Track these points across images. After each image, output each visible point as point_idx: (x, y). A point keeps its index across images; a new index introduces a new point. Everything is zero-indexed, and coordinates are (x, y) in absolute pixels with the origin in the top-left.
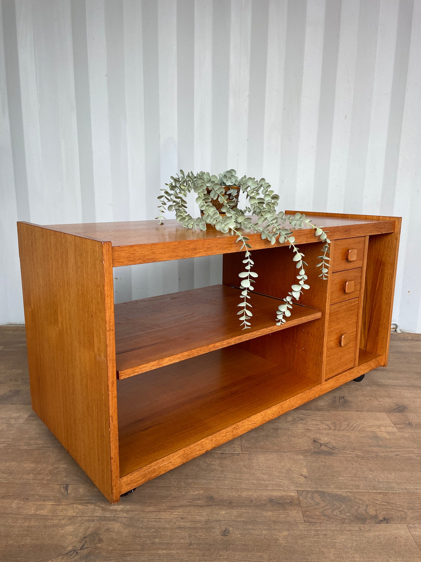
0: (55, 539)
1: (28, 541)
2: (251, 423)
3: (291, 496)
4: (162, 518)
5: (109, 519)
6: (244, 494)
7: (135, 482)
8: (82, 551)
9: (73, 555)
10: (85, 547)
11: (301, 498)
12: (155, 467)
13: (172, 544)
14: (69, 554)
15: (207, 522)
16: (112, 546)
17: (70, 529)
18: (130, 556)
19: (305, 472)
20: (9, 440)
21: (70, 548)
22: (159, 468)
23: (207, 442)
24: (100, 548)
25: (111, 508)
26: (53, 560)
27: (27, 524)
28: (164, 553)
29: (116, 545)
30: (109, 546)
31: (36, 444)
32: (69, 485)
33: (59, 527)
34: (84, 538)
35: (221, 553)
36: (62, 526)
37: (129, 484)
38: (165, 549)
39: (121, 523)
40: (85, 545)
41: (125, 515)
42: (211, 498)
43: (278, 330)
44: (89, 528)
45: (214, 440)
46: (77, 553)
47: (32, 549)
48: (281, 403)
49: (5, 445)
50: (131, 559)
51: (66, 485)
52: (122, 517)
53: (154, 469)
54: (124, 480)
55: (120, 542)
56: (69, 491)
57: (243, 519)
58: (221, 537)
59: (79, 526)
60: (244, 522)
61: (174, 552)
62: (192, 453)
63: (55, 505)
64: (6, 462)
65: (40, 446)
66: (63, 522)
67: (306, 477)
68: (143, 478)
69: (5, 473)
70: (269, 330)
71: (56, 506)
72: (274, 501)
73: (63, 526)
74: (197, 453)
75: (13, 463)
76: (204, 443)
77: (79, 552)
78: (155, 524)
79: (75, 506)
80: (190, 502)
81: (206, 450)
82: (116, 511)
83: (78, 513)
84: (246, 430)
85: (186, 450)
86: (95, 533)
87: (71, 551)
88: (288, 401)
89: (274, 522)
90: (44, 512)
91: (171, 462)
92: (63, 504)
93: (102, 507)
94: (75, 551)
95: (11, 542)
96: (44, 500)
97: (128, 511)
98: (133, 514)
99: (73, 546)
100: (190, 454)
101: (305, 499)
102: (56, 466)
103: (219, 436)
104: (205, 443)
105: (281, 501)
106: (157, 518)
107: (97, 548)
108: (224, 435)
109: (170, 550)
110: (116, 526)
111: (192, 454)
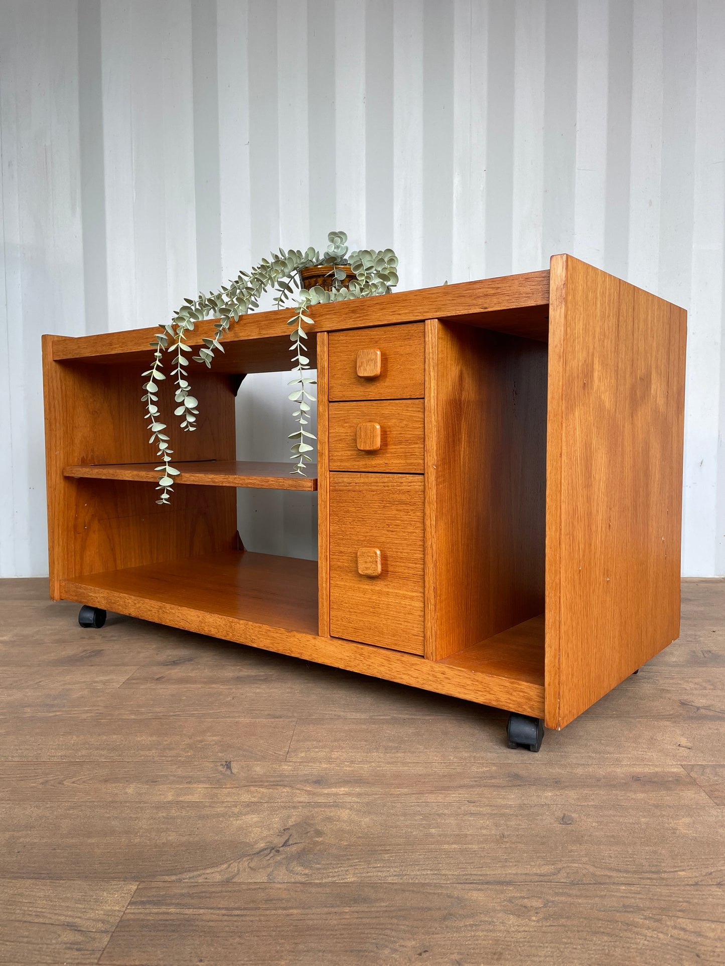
0: (227, 833)
1: (172, 837)
3: (673, 773)
4: (429, 801)
5: (326, 805)
6: (580, 771)
8: (288, 849)
9: (271, 855)
10: (290, 842)
11: (692, 774)
13: (466, 836)
14: (261, 853)
15: (521, 807)
16: (347, 840)
17: (254, 818)
18: (388, 853)
19: (684, 741)
20: (100, 708)
21: (262, 845)
24: (322, 843)
25: (326, 792)
26: (232, 863)
27: (164, 815)
28: (455, 848)
29: (353, 839)
30: (341, 840)
31: (152, 713)
32: (232, 763)
33: (230, 816)
34: (284, 830)
35: (570, 847)
36: (235, 814)
38: (455, 843)
39: (351, 809)
40: (290, 839)
41: (356, 800)
42: (517, 776)
44: (289, 817)
46: (278, 851)
47: (183, 848)
49: (93, 714)
50: (392, 857)
51: (226, 762)
52: (351, 802)
55: (360, 835)
56: (235, 771)
57: (592, 803)
58: (561, 825)
59: (269, 815)
60: (595, 807)
61: (475, 847)
63: (212, 787)
64: (99, 735)
65: (162, 714)
66: (236, 810)
67: (690, 748)
69: (103, 749)
71: (215, 790)
72: (641, 779)
73: (237, 816)
75: (115, 737)
77: (281, 849)
78: (419, 809)
79: (252, 789)
80: (476, 781)
82: (336, 794)
83: (261, 798)
86: (305, 823)
87: (265, 849)
89: (657, 806)
90: (194, 798)
92: (228, 786)
93: (306, 791)
94: (273, 849)
95: (137, 840)
96: (189, 783)
97: (359, 795)
98: (371, 798)
99: (267, 843)
101: (703, 775)
102: (199, 738)
105: (656, 779)
106: (420, 801)
107: (316, 844)
109: (465, 844)
110: (344, 814)
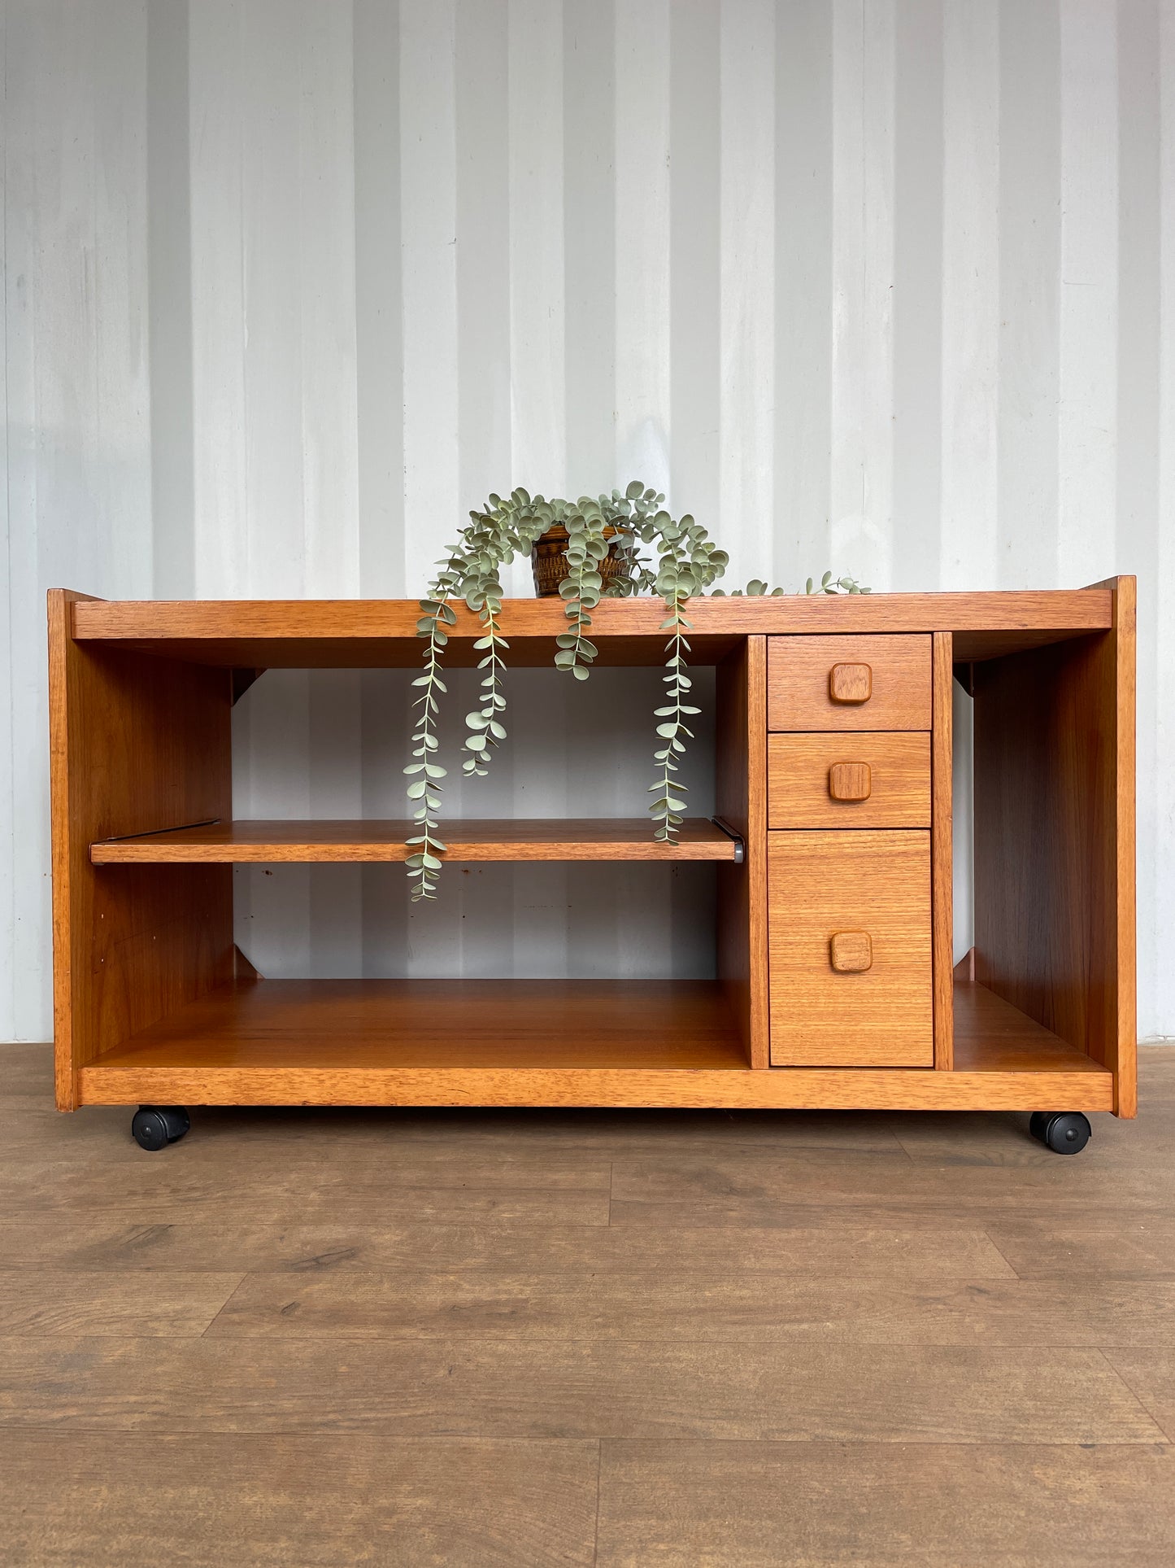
2: (449, 1086)
7: (117, 1093)
12: (163, 1079)
22: (173, 1085)
23: (306, 1079)
37: (102, 1089)
43: (549, 858)
45: (328, 1083)
48: (569, 1071)
53: (162, 1084)
54: (91, 1075)
62: (262, 1089)
68: (135, 1092)
70: (516, 852)
74: (276, 1094)
76: (298, 1080)
81: (304, 1099)
84: (435, 1100)
85: (245, 1074)
88: (594, 1071)
91: (205, 1086)
100: (258, 1089)
103: (342, 1078)
104: (301, 1079)
108: (360, 1083)
111: (261, 1092)
